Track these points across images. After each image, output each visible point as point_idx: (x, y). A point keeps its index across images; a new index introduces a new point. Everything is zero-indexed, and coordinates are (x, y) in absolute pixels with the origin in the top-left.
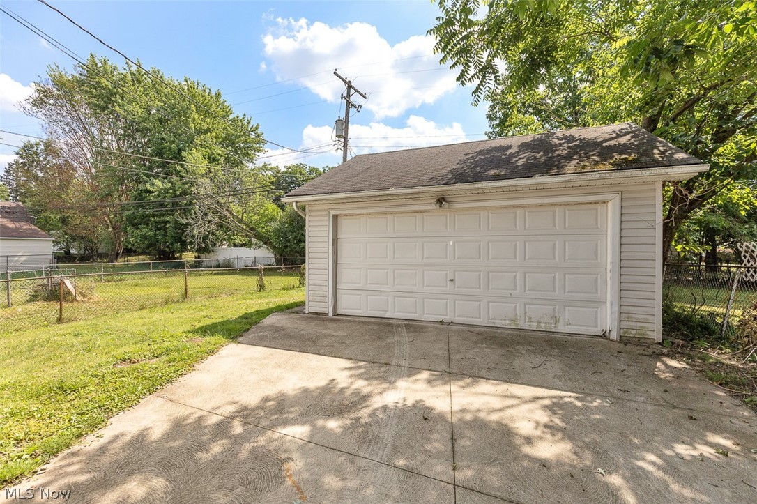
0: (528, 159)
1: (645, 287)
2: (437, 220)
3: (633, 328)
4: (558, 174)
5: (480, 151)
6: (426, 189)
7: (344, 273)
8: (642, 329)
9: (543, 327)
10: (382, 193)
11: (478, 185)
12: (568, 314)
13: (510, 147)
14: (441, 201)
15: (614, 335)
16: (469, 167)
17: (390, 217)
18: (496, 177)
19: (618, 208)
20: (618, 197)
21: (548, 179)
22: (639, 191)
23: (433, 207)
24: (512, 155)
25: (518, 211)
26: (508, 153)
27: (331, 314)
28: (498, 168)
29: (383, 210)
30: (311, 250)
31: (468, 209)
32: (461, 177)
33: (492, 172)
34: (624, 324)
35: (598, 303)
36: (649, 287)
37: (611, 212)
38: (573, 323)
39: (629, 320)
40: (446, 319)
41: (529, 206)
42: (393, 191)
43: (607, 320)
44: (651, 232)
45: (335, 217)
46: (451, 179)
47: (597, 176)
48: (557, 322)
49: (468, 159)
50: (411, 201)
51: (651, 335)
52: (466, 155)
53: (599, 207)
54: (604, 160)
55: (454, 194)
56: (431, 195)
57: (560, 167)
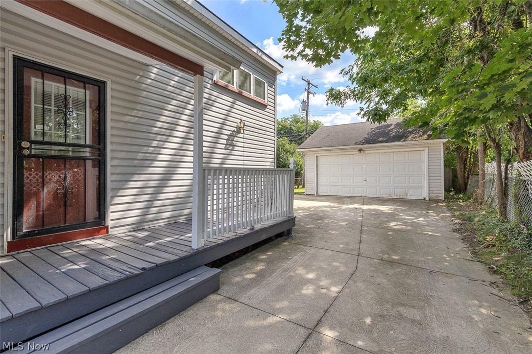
0: (396, 132)
2: (358, 157)
3: (434, 196)
4: (404, 141)
6: (354, 146)
7: (321, 179)
8: (437, 196)
9: (401, 197)
10: (337, 148)
11: (374, 145)
12: (411, 192)
13: (391, 125)
14: (360, 150)
15: (427, 199)
16: (371, 136)
17: (340, 156)
18: (382, 142)
19: (428, 152)
20: (427, 149)
21: (400, 143)
22: (436, 147)
23: (357, 152)
24: (390, 131)
25: (391, 154)
26: (389, 129)
27: (315, 195)
28: (383, 137)
29: (337, 154)
30: (307, 170)
31: (371, 153)
32: (368, 141)
33: (380, 139)
34: (430, 195)
35: (421, 188)
37: (425, 154)
38: (413, 195)
39: (432, 193)
40: (363, 195)
42: (341, 147)
43: (424, 194)
45: (317, 156)
46: (364, 143)
47: (417, 142)
48: (407, 195)
49: (372, 132)
50: (348, 150)
51: (441, 198)
52: (371, 129)
53: (422, 152)
54: (423, 135)
55: (366, 148)
56: (356, 148)
57: (407, 137)
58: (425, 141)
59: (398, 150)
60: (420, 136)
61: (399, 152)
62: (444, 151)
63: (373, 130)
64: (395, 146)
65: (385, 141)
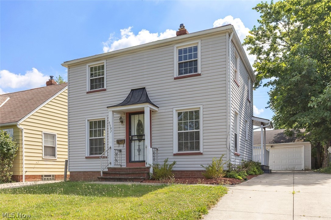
1: (308, 161)
4: (294, 142)
5: (278, 134)
6: (268, 144)
8: (308, 168)
9: (292, 169)
11: (280, 144)
14: (272, 146)
15: (304, 169)
16: (277, 139)
18: (283, 142)
20: (304, 146)
21: (292, 143)
22: (308, 145)
23: (271, 148)
25: (287, 148)
31: (277, 148)
32: (276, 142)
33: (282, 141)
35: (301, 164)
36: (309, 161)
37: (303, 148)
38: (297, 168)
39: (306, 166)
41: (289, 147)
43: (303, 167)
44: (309, 152)
46: (274, 142)
47: (299, 143)
48: (294, 168)
49: (276, 136)
51: (310, 169)
53: (301, 147)
54: (302, 139)
55: (274, 145)
56: (270, 145)
57: (295, 140)
58: (303, 142)
59: (291, 146)
60: (301, 140)
61: (291, 147)
62: (311, 147)
63: (276, 135)
64: (289, 144)
65: (284, 142)
